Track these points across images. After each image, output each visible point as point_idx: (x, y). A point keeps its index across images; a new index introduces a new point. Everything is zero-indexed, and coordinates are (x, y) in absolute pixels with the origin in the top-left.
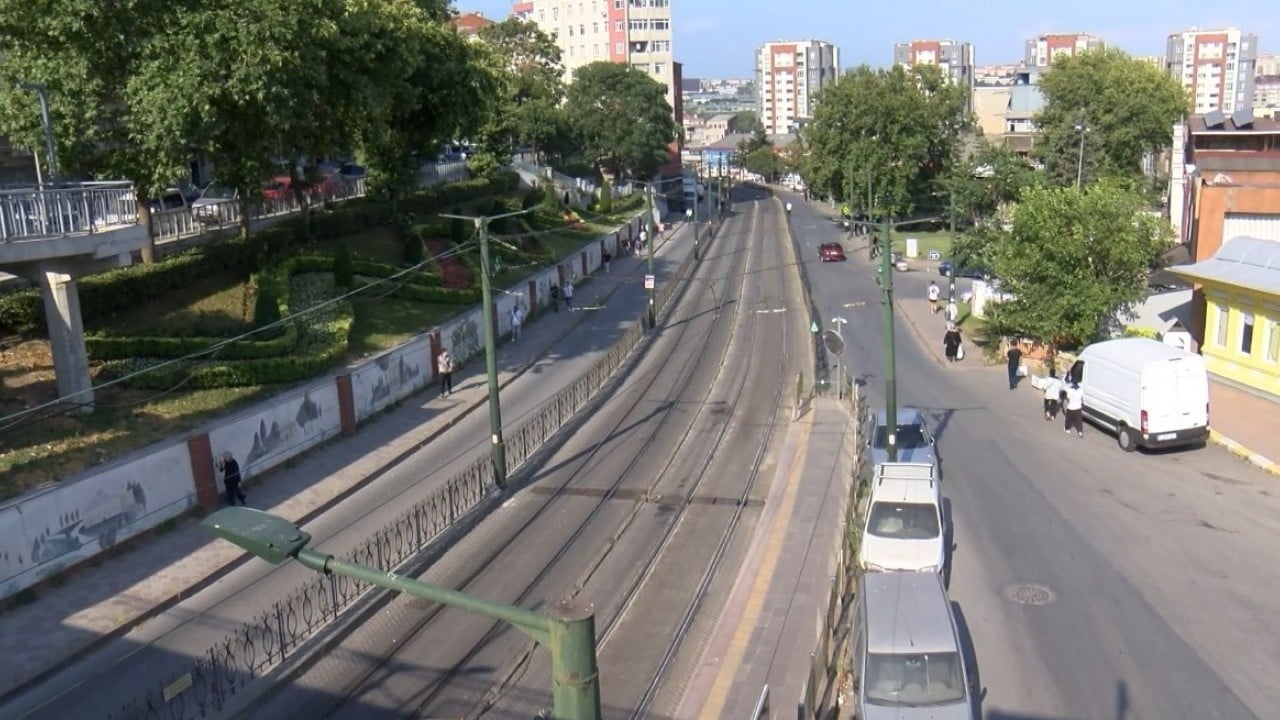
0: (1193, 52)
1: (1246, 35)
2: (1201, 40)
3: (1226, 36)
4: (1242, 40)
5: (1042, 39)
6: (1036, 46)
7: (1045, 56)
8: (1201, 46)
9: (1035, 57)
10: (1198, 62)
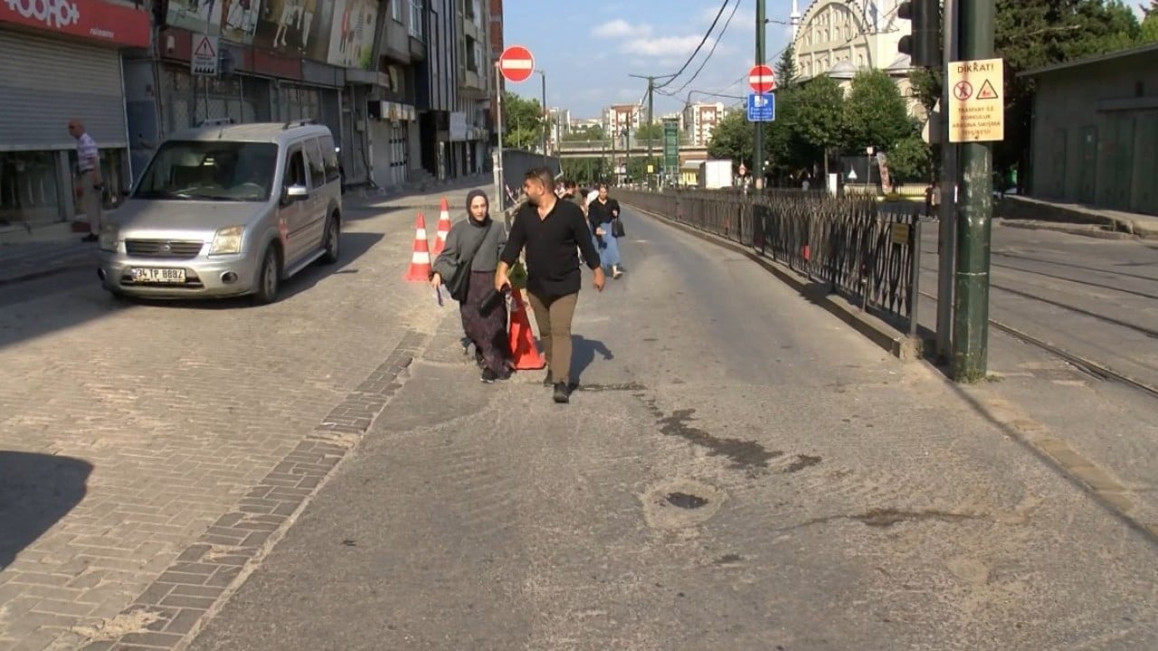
0: (698, 116)
1: (726, 107)
2: (703, 110)
3: (716, 108)
4: (724, 110)
5: (613, 108)
6: (609, 112)
7: (615, 118)
8: (703, 113)
9: (609, 119)
10: (702, 122)
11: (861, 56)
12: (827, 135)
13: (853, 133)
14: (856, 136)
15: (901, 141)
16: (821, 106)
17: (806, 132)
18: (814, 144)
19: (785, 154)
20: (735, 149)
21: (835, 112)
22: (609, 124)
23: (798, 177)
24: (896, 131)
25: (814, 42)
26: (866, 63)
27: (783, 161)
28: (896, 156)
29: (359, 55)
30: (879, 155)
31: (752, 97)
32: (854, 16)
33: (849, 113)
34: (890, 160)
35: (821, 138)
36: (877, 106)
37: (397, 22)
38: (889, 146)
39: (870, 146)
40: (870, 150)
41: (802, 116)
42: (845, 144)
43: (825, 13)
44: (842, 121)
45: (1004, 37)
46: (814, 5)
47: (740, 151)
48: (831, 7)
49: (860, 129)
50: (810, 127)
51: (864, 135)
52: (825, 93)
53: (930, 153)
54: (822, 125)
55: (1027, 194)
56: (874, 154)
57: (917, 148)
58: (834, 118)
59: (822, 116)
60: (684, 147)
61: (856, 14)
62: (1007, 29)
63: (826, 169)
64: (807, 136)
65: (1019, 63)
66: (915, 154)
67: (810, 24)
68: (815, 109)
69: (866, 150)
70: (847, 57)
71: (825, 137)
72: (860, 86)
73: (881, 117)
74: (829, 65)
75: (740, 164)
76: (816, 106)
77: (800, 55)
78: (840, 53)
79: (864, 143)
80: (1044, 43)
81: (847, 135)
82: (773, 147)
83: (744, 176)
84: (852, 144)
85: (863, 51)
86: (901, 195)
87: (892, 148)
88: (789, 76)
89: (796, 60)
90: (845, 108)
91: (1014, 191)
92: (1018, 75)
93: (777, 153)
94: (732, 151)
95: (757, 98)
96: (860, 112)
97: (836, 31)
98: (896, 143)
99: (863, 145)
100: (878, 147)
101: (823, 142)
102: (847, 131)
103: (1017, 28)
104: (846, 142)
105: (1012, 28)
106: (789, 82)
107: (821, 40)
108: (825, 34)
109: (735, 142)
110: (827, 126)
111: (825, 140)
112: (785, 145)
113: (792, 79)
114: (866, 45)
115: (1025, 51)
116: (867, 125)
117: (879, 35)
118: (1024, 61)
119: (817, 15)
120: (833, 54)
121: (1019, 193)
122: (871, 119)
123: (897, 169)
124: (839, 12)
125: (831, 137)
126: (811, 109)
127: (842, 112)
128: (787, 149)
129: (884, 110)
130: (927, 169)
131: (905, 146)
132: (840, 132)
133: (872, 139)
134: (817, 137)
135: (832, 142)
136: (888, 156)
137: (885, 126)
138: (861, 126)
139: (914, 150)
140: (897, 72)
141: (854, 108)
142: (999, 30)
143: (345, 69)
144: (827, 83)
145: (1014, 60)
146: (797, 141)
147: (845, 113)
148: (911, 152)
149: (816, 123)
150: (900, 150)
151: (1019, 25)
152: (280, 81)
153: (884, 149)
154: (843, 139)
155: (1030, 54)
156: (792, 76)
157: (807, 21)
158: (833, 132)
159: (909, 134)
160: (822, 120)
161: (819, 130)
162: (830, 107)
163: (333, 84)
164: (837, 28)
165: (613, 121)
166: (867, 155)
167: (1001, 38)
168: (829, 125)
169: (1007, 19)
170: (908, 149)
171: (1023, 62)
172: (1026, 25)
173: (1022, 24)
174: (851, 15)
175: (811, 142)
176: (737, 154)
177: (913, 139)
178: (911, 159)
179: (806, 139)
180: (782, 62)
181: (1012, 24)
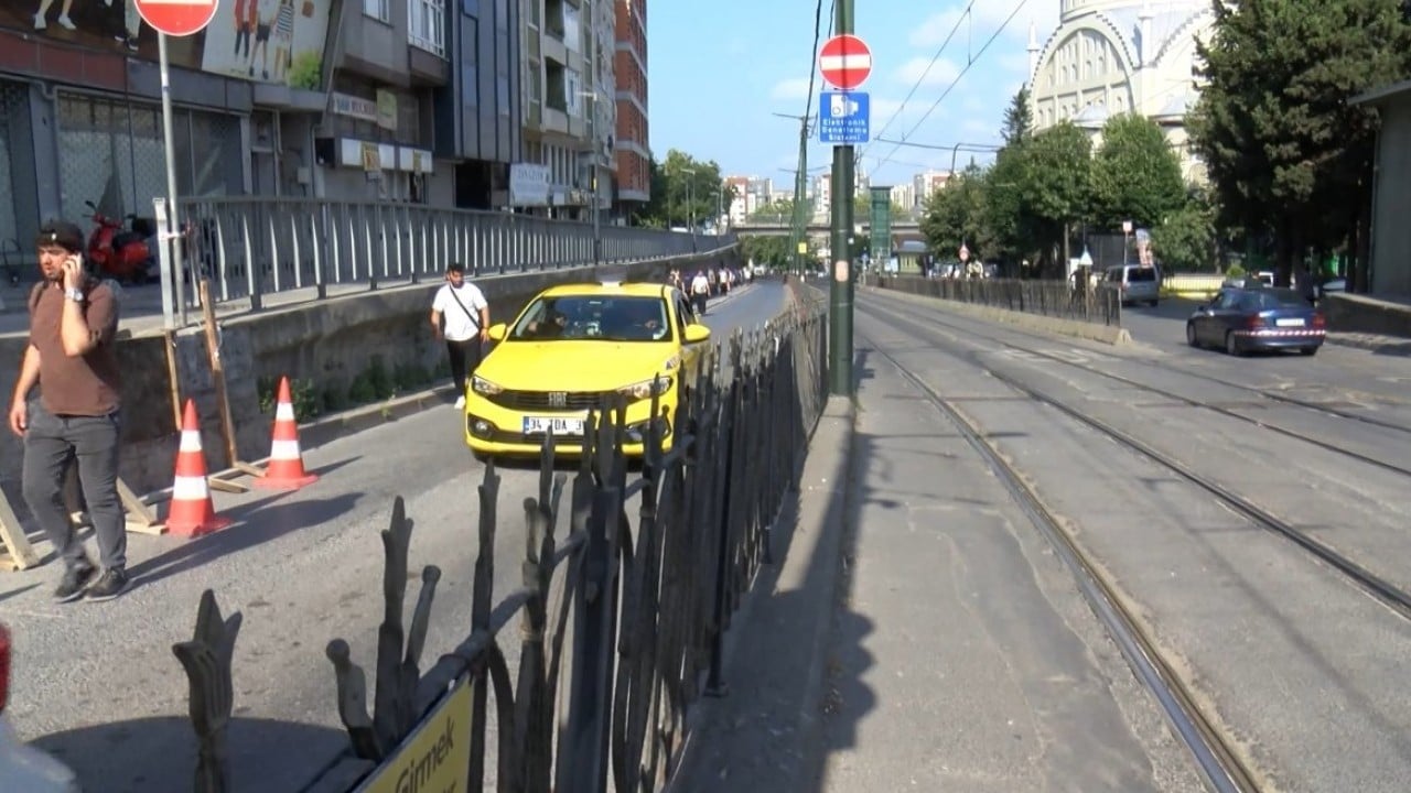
11: (1120, 99)
12: (1068, 204)
13: (1103, 203)
14: (1109, 206)
15: (1173, 212)
16: (1060, 164)
17: (1039, 199)
18: (1048, 218)
19: (1011, 232)
20: (955, 226)
21: (1079, 173)
22: (820, 195)
23: (1035, 264)
24: (1164, 201)
25: (1057, 82)
26: (1126, 107)
27: (1009, 241)
28: (1165, 235)
29: (289, 64)
30: (1140, 233)
31: (826, 100)
32: (1111, 44)
33: (1097, 174)
34: (1157, 240)
35: (1058, 209)
36: (1137, 163)
37: (379, 21)
38: (1154, 221)
39: (1127, 220)
40: (1127, 226)
41: (1032, 178)
42: (1092, 218)
43: (1072, 42)
44: (1089, 185)
45: (1328, 43)
46: (1058, 32)
47: (961, 228)
48: (1080, 34)
49: (1113, 197)
50: (1043, 193)
51: (1118, 204)
52: (1066, 145)
53: (1214, 230)
54: (1060, 190)
55: (1365, 291)
56: (1133, 233)
57: (1194, 224)
58: (1078, 181)
59: (1060, 178)
60: (897, 224)
61: (1114, 44)
62: (1333, 30)
63: (1067, 253)
64: (1040, 206)
65: (1353, 83)
66: (1193, 231)
67: (1052, 58)
68: (1052, 170)
69: (1121, 226)
70: (1101, 101)
71: (1064, 207)
72: (1113, 136)
73: (1141, 180)
74: (1077, 111)
75: (961, 245)
76: (1053, 164)
77: (1040, 100)
78: (1091, 96)
79: (1119, 215)
80: (1397, 53)
81: (1094, 205)
82: (994, 221)
83: (967, 262)
84: (1103, 218)
85: (1123, 91)
86: (1172, 290)
87: (1159, 224)
88: (1022, 127)
89: (1032, 104)
90: (1092, 167)
91: (1342, 284)
92: (1351, 102)
93: (1000, 230)
94: (951, 228)
95: (837, 102)
96: (1113, 173)
97: (1087, 66)
98: (1165, 216)
99: (1117, 219)
100: (1139, 222)
101: (1061, 214)
102: (1095, 199)
103: (1351, 29)
104: (1094, 215)
105: (1342, 28)
106: (1023, 136)
107: (1066, 79)
108: (1072, 71)
109: (956, 216)
110: (1068, 192)
111: (1065, 212)
112: (1011, 219)
113: (1028, 130)
114: (1126, 83)
115: (1363, 66)
116: (1123, 191)
117: (1143, 70)
118: (1363, 80)
119: (1061, 46)
120: (1082, 99)
121: (1349, 289)
122: (1127, 183)
123: (1165, 252)
124: (1091, 41)
125: (1074, 208)
126: (1046, 168)
127: (1088, 172)
128: (1013, 225)
129: (1146, 171)
130: (1209, 254)
131: (1178, 221)
132: (1086, 200)
133: (1130, 211)
134: (1052, 207)
135: (1075, 214)
136: (1152, 235)
137: (1148, 193)
138: (1114, 192)
139: (1190, 226)
140: (1170, 119)
141: (1105, 167)
142: (1321, 32)
143: (251, 84)
144: (1069, 134)
145: (1345, 79)
146: (1026, 213)
147: (1092, 174)
148: (1186, 229)
149: (1051, 187)
150: (1169, 227)
151: (1355, 24)
152: (56, 87)
153: (1147, 225)
154: (1091, 210)
155: (1372, 68)
156: (1025, 127)
157: (1049, 53)
158: (1076, 201)
159: (1183, 205)
160: (1060, 183)
161: (1056, 198)
162: (1071, 166)
163: (223, 105)
164: (1089, 62)
165: (825, 192)
166: (1123, 234)
167: (1324, 45)
168: (1071, 190)
169: (1335, 13)
170: (1182, 226)
171: (1360, 81)
172: (1366, 23)
173: (1360, 23)
174: (1107, 43)
175: (1045, 214)
176: (957, 232)
177: (1190, 211)
178: (1187, 239)
179: (1039, 211)
180: (1014, 107)
181: (1343, 23)
